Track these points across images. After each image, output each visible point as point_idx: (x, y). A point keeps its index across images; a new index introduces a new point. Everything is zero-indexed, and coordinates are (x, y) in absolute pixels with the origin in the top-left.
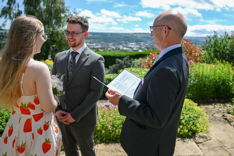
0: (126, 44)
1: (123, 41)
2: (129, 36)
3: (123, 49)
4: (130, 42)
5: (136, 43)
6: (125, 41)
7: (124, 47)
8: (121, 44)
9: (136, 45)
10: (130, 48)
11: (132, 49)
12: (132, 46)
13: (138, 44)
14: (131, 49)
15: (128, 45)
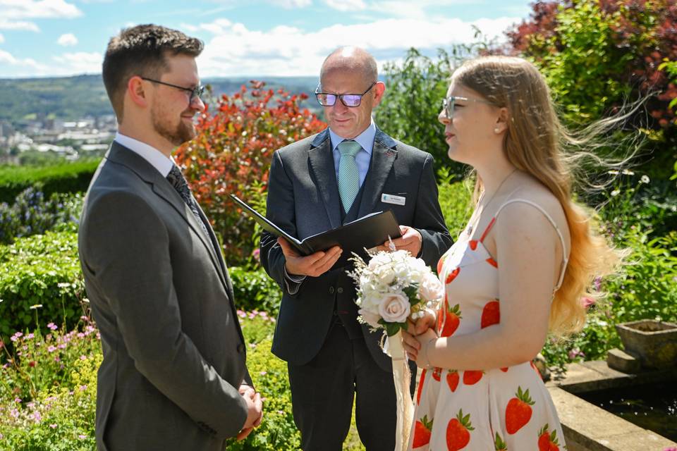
0: (48, 125)
1: (33, 116)
2: (59, 89)
3: (33, 150)
4: (61, 115)
5: (91, 122)
6: (42, 113)
7: (40, 143)
8: (22, 128)
9: (95, 131)
10: (65, 143)
11: (76, 148)
12: (77, 136)
13: (101, 124)
14: (70, 149)
15: (56, 131)
